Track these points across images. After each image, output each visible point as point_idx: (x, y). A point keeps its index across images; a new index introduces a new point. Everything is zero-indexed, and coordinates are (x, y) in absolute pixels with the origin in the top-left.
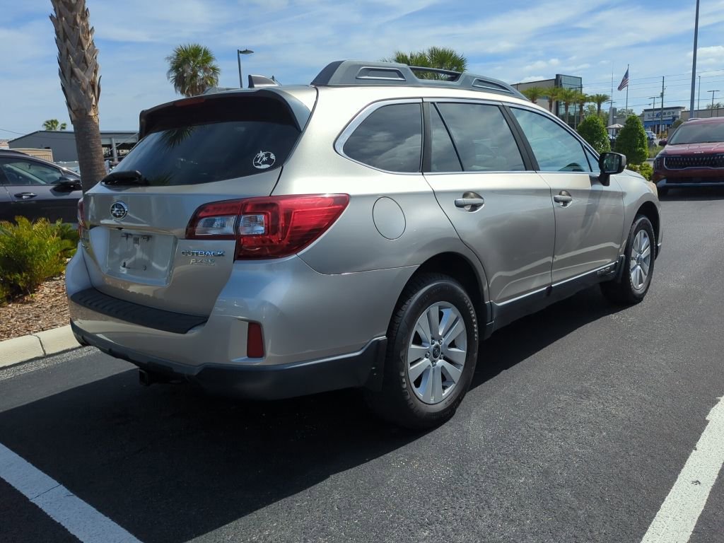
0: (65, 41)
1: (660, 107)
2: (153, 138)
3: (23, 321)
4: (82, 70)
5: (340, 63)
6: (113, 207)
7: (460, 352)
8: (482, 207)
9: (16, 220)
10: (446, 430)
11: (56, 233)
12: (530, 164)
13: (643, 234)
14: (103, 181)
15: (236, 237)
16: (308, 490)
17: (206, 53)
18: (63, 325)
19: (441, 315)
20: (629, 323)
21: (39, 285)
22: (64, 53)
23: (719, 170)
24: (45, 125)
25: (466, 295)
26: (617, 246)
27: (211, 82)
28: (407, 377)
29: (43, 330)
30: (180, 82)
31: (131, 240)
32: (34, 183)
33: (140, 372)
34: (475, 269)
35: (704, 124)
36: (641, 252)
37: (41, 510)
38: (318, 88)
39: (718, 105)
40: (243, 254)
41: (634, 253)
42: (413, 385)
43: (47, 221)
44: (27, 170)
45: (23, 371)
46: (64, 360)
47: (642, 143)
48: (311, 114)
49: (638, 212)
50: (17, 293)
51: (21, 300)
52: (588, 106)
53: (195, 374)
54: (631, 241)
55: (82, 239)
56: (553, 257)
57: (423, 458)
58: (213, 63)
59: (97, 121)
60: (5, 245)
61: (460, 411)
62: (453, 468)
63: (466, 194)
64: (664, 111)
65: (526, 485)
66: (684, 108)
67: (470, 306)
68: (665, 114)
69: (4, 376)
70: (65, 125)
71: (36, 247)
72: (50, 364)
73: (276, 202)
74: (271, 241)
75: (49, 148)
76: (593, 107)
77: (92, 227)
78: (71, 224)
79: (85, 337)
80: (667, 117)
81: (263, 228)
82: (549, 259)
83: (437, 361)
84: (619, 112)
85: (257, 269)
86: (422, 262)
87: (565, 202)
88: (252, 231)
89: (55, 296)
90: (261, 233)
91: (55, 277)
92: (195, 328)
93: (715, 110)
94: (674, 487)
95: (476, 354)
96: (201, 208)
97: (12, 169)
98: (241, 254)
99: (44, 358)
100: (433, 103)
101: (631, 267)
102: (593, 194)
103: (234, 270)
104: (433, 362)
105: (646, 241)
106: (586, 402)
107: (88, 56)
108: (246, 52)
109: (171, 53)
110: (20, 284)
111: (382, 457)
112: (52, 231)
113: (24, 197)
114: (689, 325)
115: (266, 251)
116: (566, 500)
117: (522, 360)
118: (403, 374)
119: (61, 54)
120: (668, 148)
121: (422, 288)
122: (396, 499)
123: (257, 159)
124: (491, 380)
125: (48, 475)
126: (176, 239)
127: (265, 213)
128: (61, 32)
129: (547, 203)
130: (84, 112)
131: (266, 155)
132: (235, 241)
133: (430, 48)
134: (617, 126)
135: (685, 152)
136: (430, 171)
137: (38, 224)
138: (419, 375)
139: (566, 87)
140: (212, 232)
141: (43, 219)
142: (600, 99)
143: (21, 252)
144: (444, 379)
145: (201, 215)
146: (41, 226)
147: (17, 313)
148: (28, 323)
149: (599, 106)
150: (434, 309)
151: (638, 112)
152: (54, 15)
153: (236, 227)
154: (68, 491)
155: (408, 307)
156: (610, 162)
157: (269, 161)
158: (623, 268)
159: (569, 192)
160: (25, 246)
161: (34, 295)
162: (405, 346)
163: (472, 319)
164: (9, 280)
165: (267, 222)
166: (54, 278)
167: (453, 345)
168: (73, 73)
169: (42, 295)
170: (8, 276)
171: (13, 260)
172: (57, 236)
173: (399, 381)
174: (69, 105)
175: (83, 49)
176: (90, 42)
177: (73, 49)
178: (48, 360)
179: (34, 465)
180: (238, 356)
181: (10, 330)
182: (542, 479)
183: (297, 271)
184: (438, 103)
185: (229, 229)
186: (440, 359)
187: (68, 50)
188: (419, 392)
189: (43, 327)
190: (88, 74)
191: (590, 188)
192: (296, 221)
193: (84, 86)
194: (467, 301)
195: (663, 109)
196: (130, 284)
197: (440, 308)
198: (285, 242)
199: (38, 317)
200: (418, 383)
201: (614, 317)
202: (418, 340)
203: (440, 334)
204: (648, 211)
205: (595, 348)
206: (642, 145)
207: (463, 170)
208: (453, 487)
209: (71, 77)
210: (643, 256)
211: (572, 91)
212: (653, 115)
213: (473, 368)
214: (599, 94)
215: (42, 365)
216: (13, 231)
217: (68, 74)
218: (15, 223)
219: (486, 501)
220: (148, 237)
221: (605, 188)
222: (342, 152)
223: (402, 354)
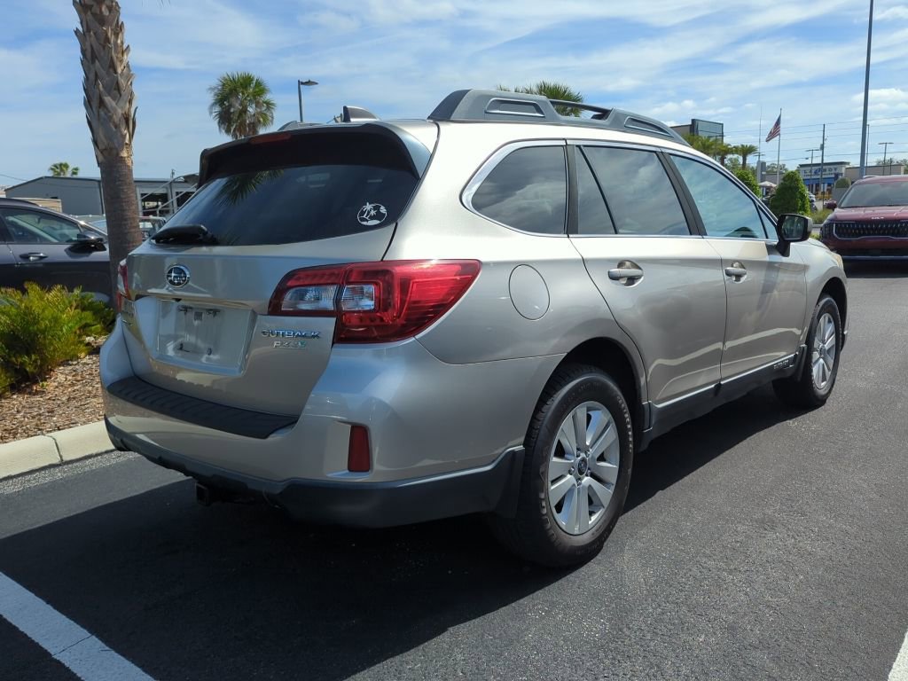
0: (93, 62)
1: (820, 162)
2: (217, 184)
3: (33, 417)
4: (114, 99)
5: (465, 92)
6: (170, 272)
7: (610, 467)
8: (642, 279)
9: (26, 287)
10: (593, 568)
11: (74, 304)
12: (695, 227)
13: (827, 319)
14: (153, 239)
15: (337, 313)
16: (421, 647)
17: (259, 84)
18: (85, 423)
19: (589, 418)
20: (813, 432)
21: (51, 370)
22: (92, 76)
23: (901, 241)
24: (52, 169)
25: (619, 393)
26: (798, 332)
27: (264, 120)
28: (547, 499)
29: (59, 429)
30: (225, 119)
31: (191, 315)
32: (44, 241)
33: (198, 488)
34: (632, 358)
35: (883, 183)
36: (824, 343)
37: (68, 670)
38: (439, 123)
39: (891, 161)
40: (344, 336)
41: (817, 344)
42: (554, 510)
43: (63, 288)
44: (36, 225)
45: (33, 482)
46: (87, 469)
47: (803, 205)
48: (432, 156)
49: (823, 291)
50: (24, 381)
51: (28, 390)
52: (730, 159)
53: (278, 491)
54: (814, 327)
55: (123, 313)
56: (724, 344)
57: (567, 606)
58: (268, 97)
59: (130, 164)
60: (10, 319)
61: (609, 545)
62: (609, 620)
63: (621, 264)
64: (824, 167)
65: (708, 644)
66: (848, 163)
67: (624, 408)
68: (825, 170)
69: (10, 488)
70: (76, 169)
71: (50, 322)
72: (70, 474)
73: (389, 269)
74: (382, 320)
75: (56, 198)
76: (737, 160)
77: (138, 297)
78: (93, 294)
79: (125, 439)
80: (828, 175)
81: (373, 303)
82: (719, 345)
83: (583, 478)
84: (769, 167)
85: (361, 355)
86: (569, 351)
87: (738, 276)
88: (357, 305)
89: (73, 385)
90: (367, 308)
91: (72, 360)
92: (280, 431)
93: (887, 167)
94: (901, 650)
95: (630, 471)
96: (290, 276)
97: (16, 223)
98: (343, 336)
99: (60, 465)
100: (578, 146)
101: (814, 360)
102: (770, 266)
103: (332, 357)
104: (579, 479)
105: (830, 328)
106: (771, 535)
107: (122, 81)
108: (309, 83)
109: (215, 82)
110: (28, 369)
111: (513, 604)
112: (70, 302)
113: (31, 258)
114: (889, 435)
115: (373, 333)
116: (764, 667)
117: (682, 477)
118: (542, 496)
119: (87, 79)
120: (838, 212)
121: (568, 383)
122: (538, 661)
123: (363, 213)
124: (645, 503)
125: (75, 622)
126: (254, 314)
127: (376, 284)
128: (89, 50)
129: (717, 275)
130: (115, 152)
131: (375, 208)
132: (334, 320)
133: (539, 83)
134: (767, 183)
135: (861, 217)
136: (577, 233)
137: (53, 293)
138: (561, 497)
139: (703, 135)
140: (304, 306)
141: (59, 286)
142: (746, 151)
143: (31, 328)
144: (591, 502)
145: (289, 284)
146: (57, 296)
147: (24, 407)
148: (39, 420)
149: (744, 160)
150: (581, 411)
151: (792, 167)
152: (81, 29)
153: (337, 301)
154: (103, 645)
155: (550, 408)
156: (788, 227)
157: (379, 216)
158: (803, 362)
159: (742, 264)
160: (36, 321)
161: (45, 383)
162: (545, 459)
163: (625, 424)
164: (14, 363)
165: (377, 295)
166: (70, 362)
167: (602, 458)
168: (102, 103)
169: (56, 384)
170: (14, 359)
171: (19, 338)
172: (76, 308)
173: (537, 505)
174: (95, 142)
175: (116, 72)
176: (124, 63)
177: (102, 72)
178: (65, 468)
179: (55, 608)
180: (336, 470)
181: (16, 429)
182: (727, 637)
183: (414, 358)
184: (585, 146)
185: (327, 303)
186: (587, 475)
187: (96, 73)
188: (562, 519)
189: (58, 425)
190: (121, 103)
191: (767, 258)
192: (414, 294)
193: (116, 119)
194: (620, 401)
195: (823, 164)
196: (180, 370)
197: (589, 409)
198: (399, 322)
199: (52, 412)
200: (559, 507)
201: (790, 422)
202: (561, 452)
203: (588, 443)
204: (834, 289)
205: (774, 464)
206: (803, 208)
207: (616, 233)
208: (612, 646)
209: (100, 107)
210: (827, 346)
211: (711, 140)
212: (811, 171)
213: (627, 488)
214: (745, 144)
215: (58, 474)
216: (21, 301)
217: (95, 103)
218: (24, 291)
219: (658, 667)
220: (215, 312)
221: (784, 259)
222: (470, 206)
223: (541, 470)
